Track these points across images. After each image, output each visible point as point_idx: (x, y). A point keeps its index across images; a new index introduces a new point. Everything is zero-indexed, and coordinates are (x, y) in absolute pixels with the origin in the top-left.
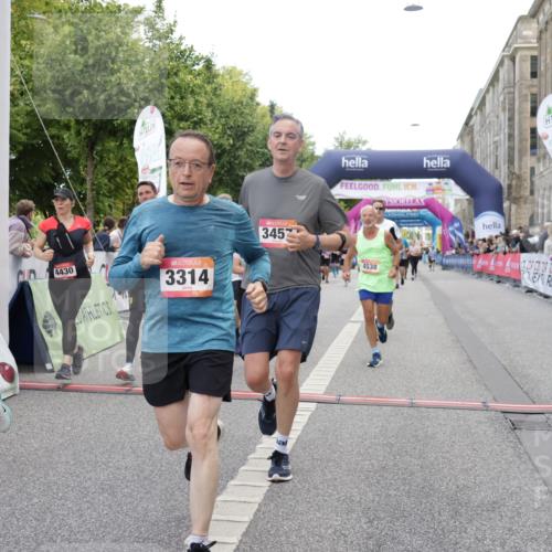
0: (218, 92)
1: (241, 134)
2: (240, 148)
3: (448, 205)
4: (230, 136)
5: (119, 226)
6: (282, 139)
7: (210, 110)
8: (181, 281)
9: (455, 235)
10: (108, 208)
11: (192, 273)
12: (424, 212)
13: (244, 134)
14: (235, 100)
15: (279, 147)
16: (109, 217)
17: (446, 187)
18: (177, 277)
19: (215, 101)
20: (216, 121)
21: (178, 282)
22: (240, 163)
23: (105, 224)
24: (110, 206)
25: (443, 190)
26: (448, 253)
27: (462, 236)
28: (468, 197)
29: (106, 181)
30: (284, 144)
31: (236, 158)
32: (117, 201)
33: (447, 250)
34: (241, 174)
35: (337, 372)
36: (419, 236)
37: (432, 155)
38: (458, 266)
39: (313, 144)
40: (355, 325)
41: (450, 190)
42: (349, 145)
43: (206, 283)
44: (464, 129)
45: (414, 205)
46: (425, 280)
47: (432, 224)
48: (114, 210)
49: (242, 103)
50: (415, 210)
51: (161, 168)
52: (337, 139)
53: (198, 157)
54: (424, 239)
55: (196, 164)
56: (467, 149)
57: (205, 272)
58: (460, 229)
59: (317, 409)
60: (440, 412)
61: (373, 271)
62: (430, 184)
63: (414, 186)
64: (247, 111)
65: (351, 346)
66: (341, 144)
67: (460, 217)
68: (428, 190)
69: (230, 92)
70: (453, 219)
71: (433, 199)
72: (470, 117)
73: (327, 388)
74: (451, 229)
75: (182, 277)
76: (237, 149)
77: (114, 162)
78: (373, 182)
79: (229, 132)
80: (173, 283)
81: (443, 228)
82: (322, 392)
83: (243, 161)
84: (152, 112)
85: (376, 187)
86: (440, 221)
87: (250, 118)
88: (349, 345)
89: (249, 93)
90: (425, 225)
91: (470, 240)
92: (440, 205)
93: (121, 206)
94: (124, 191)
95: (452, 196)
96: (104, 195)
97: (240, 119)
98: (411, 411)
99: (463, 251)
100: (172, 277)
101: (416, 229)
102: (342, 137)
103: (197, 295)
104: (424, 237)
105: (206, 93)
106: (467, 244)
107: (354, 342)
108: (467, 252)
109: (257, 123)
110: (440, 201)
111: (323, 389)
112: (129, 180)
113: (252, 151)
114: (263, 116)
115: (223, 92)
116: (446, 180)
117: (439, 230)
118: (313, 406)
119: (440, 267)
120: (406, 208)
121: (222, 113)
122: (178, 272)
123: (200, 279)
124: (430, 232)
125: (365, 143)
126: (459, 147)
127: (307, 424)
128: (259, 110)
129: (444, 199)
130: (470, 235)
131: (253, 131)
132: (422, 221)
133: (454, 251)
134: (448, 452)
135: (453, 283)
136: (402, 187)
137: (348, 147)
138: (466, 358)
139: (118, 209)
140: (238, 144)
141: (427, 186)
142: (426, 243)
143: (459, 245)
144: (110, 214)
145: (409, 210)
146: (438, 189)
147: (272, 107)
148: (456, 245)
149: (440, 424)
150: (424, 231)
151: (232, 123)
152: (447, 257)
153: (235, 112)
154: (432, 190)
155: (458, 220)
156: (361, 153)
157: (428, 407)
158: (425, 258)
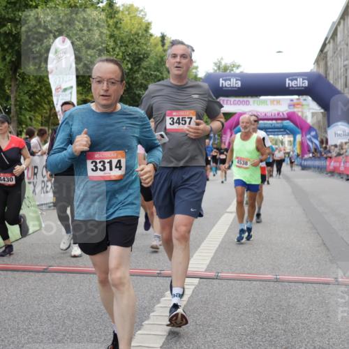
0: (119, 25)
1: (137, 60)
2: (137, 71)
3: (306, 117)
4: (128, 61)
5: (38, 135)
6: (178, 59)
7: (112, 40)
8: (102, 168)
9: (312, 142)
10: (29, 120)
11: (110, 163)
12: (287, 123)
13: (140, 60)
14: (133, 32)
15: (176, 65)
16: (30, 127)
17: (304, 103)
18: (99, 166)
19: (116, 32)
20: (117, 49)
21: (100, 170)
22: (137, 83)
23: (27, 134)
24: (31, 119)
25: (302, 105)
26: (306, 156)
27: (317, 142)
28: (322, 111)
29: (27, 98)
30: (179, 63)
31: (134, 79)
32: (37, 114)
33: (306, 154)
34: (137, 92)
35: (216, 253)
36: (282, 143)
37: (293, 76)
38: (314, 167)
39: (197, 68)
40: (230, 215)
41: (308, 105)
42: (226, 69)
43: (120, 169)
44: (319, 55)
45: (279, 117)
46: (287, 178)
47: (293, 133)
48: (34, 122)
49: (138, 34)
50: (279, 122)
51: (72, 87)
52: (216, 64)
53: (113, 76)
54: (286, 146)
55: (111, 82)
56: (322, 71)
57: (119, 162)
58: (316, 137)
59: (199, 283)
60: (300, 286)
61: (245, 166)
62: (292, 100)
63: (278, 102)
64: (143, 41)
65: (227, 232)
66: (219, 68)
67: (316, 127)
68: (290, 105)
69: (128, 25)
70: (310, 129)
71: (294, 113)
72: (324, 45)
73: (208, 266)
74: (308, 136)
75: (103, 166)
76: (134, 72)
77: (33, 83)
78: (245, 99)
79: (128, 59)
80: (96, 170)
81: (302, 136)
82: (203, 270)
83: (140, 82)
84: (63, 42)
85: (247, 103)
86: (299, 130)
87: (145, 47)
88: (225, 231)
89: (144, 26)
90: (288, 134)
91: (324, 145)
92: (299, 117)
93: (40, 119)
94: (42, 106)
95: (309, 110)
96: (26, 109)
97: (137, 48)
98: (276, 285)
99: (319, 155)
100: (95, 166)
101: (280, 137)
102: (220, 62)
103: (114, 178)
104: (286, 143)
105: (109, 26)
106: (322, 149)
107: (229, 229)
108: (321, 155)
109: (151, 51)
110: (300, 114)
111: (205, 267)
112: (46, 97)
113: (147, 74)
114: (156, 45)
115: (122, 25)
116: (305, 97)
117: (299, 137)
118: (196, 281)
119: (300, 168)
120: (272, 119)
121: (122, 42)
122: (100, 162)
123: (116, 167)
124: (292, 139)
125: (238, 67)
126: (315, 70)
127: (192, 296)
128: (152, 40)
129: (302, 112)
130: (324, 142)
131: (147, 57)
132: (285, 130)
133: (311, 155)
134: (306, 319)
135: (310, 181)
136: (269, 102)
137: (225, 70)
138: (321, 241)
139: (37, 121)
140: (135, 68)
141: (289, 102)
142: (288, 148)
143: (316, 150)
144: (31, 125)
145: (274, 122)
146: (298, 104)
147: (163, 37)
148: (313, 150)
149: (300, 296)
150: (287, 139)
151: (130, 52)
152: (305, 160)
153: (133, 42)
154: (293, 105)
155: (314, 130)
156: (235, 75)
157: (289, 282)
158: (288, 160)
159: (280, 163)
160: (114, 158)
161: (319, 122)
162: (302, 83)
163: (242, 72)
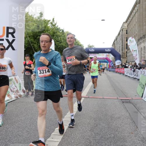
11: (45, 70)
12: (105, 60)
17: (110, 55)
18: (42, 72)
19: (64, 38)
21: (42, 73)
26: (110, 68)
27: (113, 65)
28: (114, 57)
35: (88, 92)
36: (104, 65)
37: (107, 49)
38: (112, 71)
39: (84, 46)
42: (91, 47)
44: (113, 44)
45: (103, 59)
52: (88, 46)
53: (47, 40)
55: (46, 42)
56: (114, 48)
57: (48, 70)
59: (84, 99)
60: (109, 100)
61: (94, 71)
63: (103, 55)
65: (91, 86)
67: (112, 61)
68: (106, 56)
70: (111, 61)
71: (107, 58)
72: (114, 41)
73: (86, 95)
75: (43, 72)
80: (41, 73)
85: (96, 55)
95: (111, 57)
98: (103, 99)
100: (40, 72)
101: (104, 63)
103: (47, 76)
108: (114, 68)
110: (109, 58)
117: (108, 63)
119: (109, 71)
122: (42, 71)
123: (48, 72)
125: (94, 46)
126: (112, 47)
127: (83, 102)
132: (105, 62)
134: (110, 107)
135: (111, 74)
136: (101, 55)
138: (114, 89)
141: (106, 55)
142: (106, 66)
148: (112, 67)
149: (109, 102)
150: (105, 64)
154: (107, 56)
155: (112, 62)
156: (93, 48)
157: (106, 99)
158: (106, 69)
159: (104, 69)
160: (46, 69)
161: (113, 60)
162: (109, 50)
163: (94, 48)
